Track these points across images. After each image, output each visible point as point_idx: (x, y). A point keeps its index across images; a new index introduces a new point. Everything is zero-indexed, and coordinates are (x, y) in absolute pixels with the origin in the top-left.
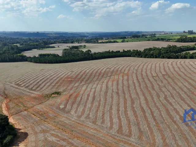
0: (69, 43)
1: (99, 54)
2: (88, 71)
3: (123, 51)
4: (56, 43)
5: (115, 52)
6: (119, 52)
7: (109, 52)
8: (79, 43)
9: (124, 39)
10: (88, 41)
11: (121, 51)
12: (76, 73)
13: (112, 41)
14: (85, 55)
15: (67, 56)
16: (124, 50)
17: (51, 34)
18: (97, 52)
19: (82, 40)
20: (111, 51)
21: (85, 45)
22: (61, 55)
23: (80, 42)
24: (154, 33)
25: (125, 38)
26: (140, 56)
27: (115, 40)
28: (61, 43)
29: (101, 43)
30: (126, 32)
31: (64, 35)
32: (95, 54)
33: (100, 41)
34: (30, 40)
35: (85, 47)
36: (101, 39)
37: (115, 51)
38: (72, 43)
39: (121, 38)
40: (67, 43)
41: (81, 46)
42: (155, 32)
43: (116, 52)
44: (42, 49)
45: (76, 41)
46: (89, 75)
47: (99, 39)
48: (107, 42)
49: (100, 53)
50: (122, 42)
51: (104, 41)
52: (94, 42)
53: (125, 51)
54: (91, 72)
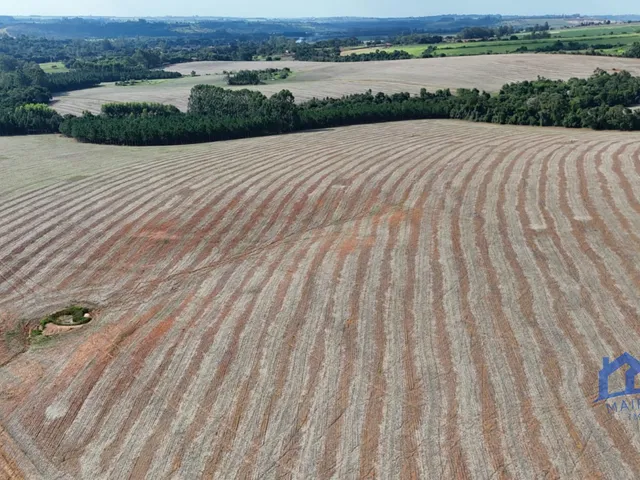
0: (236, 59)
1: (329, 105)
2: (251, 193)
3: (419, 96)
4: (191, 60)
5: (389, 99)
6: (405, 96)
7: (367, 98)
8: (269, 59)
9: (433, 45)
10: (303, 54)
11: (412, 96)
12: (199, 199)
13: (390, 50)
14: (269, 112)
15: (205, 114)
16: (423, 91)
17: (188, 25)
18: (321, 99)
19: (282, 49)
20: (374, 94)
21: (288, 70)
22: (184, 109)
23: (273, 57)
24: (542, 23)
25: (439, 40)
26: (485, 118)
27: (399, 49)
28: (206, 60)
29: (347, 59)
30: (444, 18)
31: (229, 30)
32: (314, 104)
33: (346, 52)
34: (108, 46)
35: (284, 77)
36: (352, 45)
37: (389, 93)
38: (248, 58)
39: (423, 41)
40: (227, 59)
41: (273, 71)
42: (549, 17)
43: (396, 97)
44: (133, 84)
45: (263, 52)
46: (251, 210)
47: (345, 44)
48: (368, 58)
49: (333, 100)
50: (426, 56)
51: (358, 52)
52: (326, 58)
53: (429, 94)
54: (264, 196)
